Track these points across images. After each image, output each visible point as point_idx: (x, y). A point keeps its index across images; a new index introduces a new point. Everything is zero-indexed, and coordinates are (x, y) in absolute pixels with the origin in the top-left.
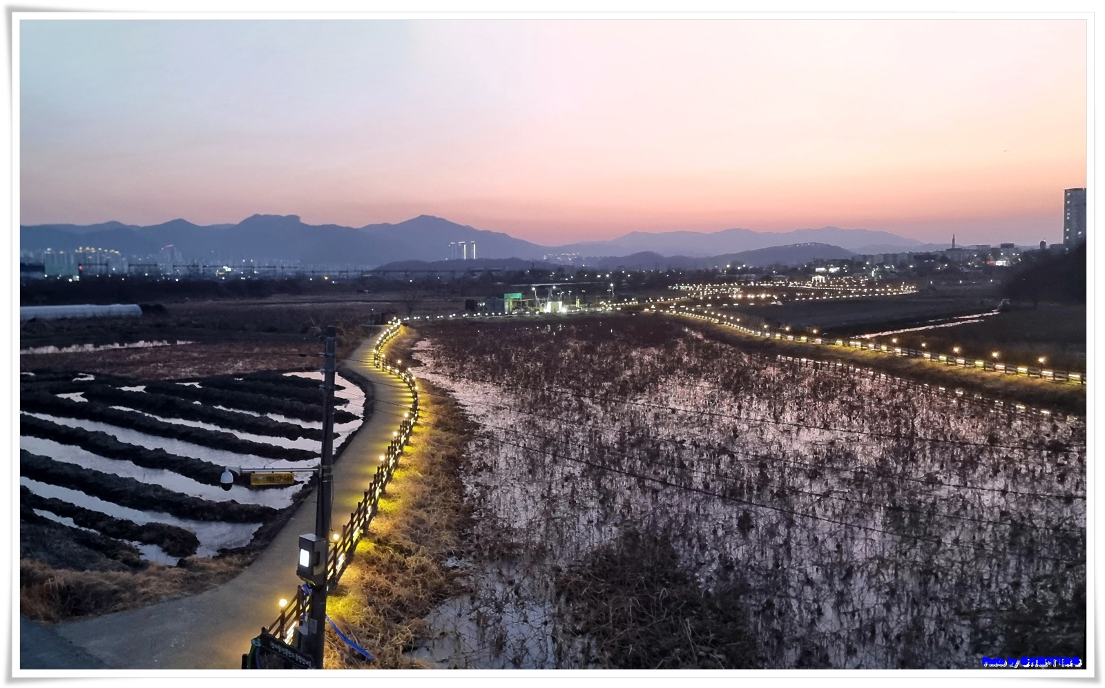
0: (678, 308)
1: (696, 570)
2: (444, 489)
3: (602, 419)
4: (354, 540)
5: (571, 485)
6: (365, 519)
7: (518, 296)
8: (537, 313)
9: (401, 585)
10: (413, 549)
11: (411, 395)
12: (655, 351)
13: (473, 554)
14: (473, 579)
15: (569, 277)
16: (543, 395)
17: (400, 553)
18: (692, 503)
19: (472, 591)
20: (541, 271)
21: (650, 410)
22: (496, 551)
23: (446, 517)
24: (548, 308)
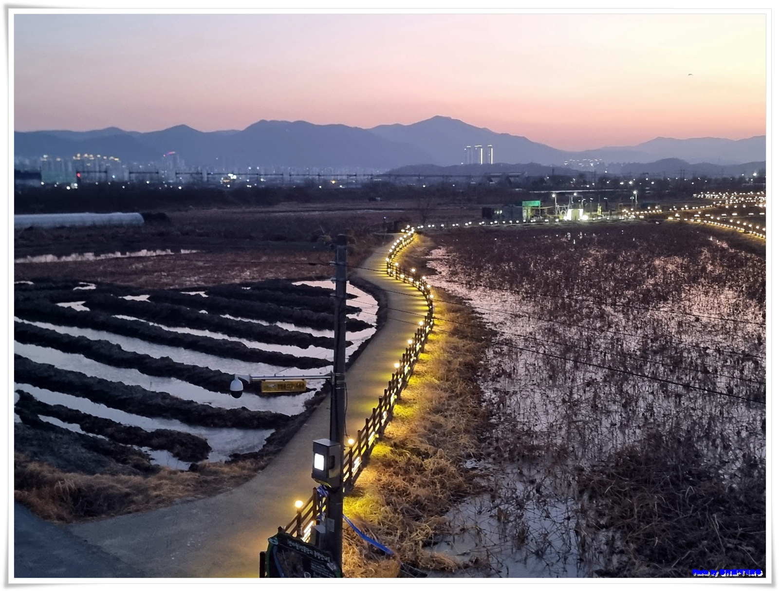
0: (702, 216)
1: (719, 468)
2: (461, 395)
3: (624, 327)
4: (370, 444)
5: (593, 390)
6: (381, 424)
7: (537, 203)
8: (557, 220)
9: (420, 485)
10: (431, 452)
11: (426, 303)
12: (679, 260)
13: (492, 455)
14: (493, 479)
15: (590, 184)
16: (563, 303)
17: (417, 456)
18: (716, 407)
19: (492, 490)
20: (561, 177)
21: (673, 318)
22: (516, 453)
23: (464, 421)
24: (568, 216)
